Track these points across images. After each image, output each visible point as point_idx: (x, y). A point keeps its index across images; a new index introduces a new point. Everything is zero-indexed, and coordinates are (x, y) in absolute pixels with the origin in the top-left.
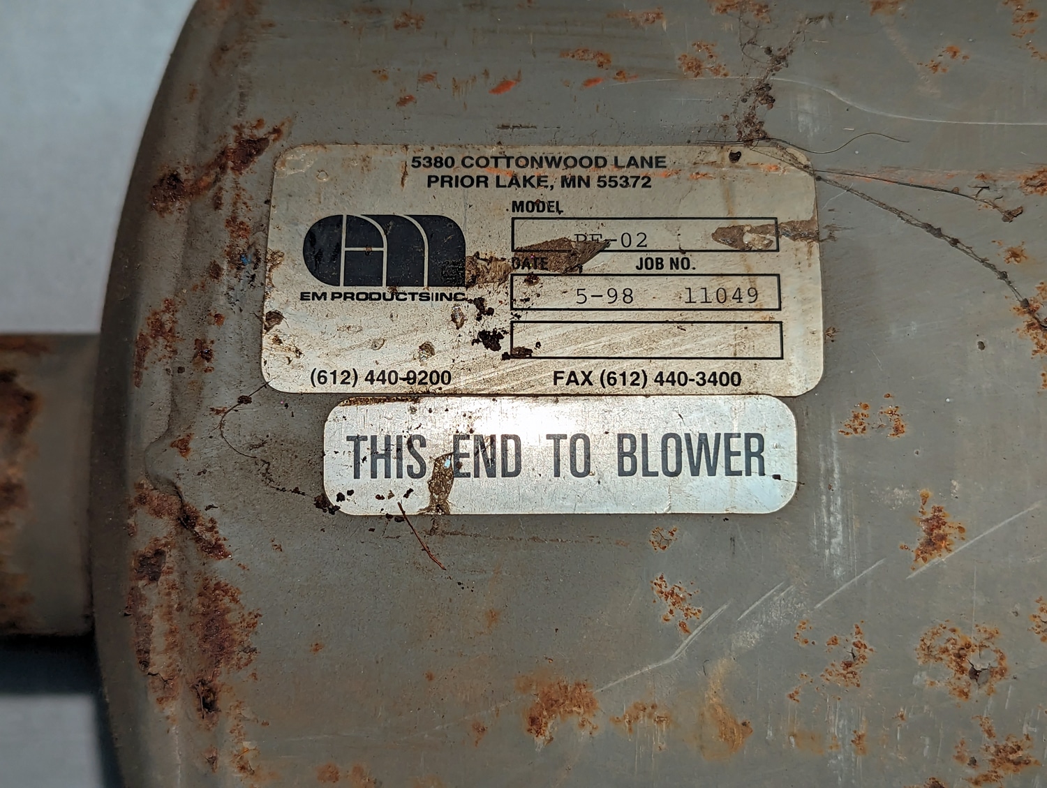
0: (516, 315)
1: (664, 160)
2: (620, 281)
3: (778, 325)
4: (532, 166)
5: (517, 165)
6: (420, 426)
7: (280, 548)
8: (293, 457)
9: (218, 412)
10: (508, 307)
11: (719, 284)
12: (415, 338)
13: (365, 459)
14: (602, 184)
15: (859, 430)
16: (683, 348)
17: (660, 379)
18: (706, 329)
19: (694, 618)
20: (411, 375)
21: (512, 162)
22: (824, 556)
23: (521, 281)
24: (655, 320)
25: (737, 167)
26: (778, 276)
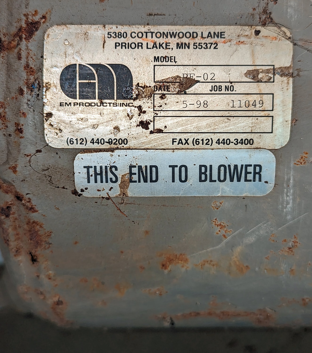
0: (156, 113)
1: (224, 34)
2: (203, 97)
3: (271, 117)
4: (163, 37)
5: (156, 37)
6: (115, 162)
7: (58, 209)
8: (61, 174)
9: (28, 156)
10: (152, 109)
11: (246, 99)
12: (111, 124)
13: (92, 175)
14: (195, 47)
15: (303, 163)
16: (229, 128)
17: (218, 142)
18: (240, 120)
19: (228, 233)
20: (110, 140)
21: (154, 35)
22: (283, 211)
23: (158, 97)
24: (217, 115)
25: (258, 38)
26: (273, 94)
